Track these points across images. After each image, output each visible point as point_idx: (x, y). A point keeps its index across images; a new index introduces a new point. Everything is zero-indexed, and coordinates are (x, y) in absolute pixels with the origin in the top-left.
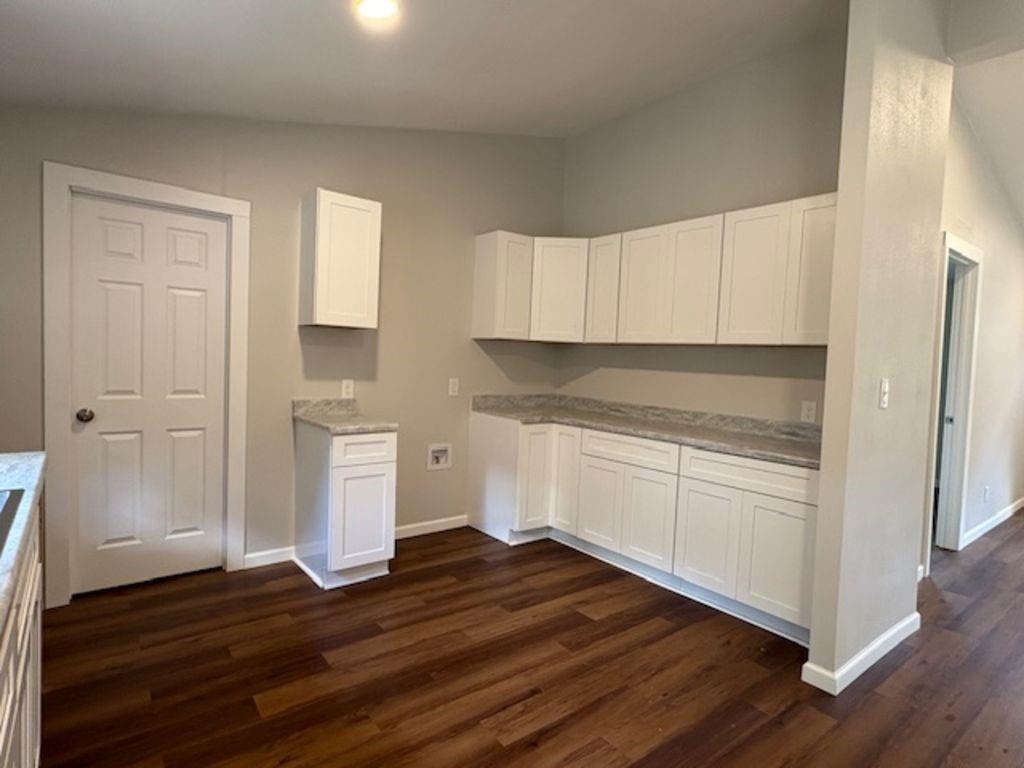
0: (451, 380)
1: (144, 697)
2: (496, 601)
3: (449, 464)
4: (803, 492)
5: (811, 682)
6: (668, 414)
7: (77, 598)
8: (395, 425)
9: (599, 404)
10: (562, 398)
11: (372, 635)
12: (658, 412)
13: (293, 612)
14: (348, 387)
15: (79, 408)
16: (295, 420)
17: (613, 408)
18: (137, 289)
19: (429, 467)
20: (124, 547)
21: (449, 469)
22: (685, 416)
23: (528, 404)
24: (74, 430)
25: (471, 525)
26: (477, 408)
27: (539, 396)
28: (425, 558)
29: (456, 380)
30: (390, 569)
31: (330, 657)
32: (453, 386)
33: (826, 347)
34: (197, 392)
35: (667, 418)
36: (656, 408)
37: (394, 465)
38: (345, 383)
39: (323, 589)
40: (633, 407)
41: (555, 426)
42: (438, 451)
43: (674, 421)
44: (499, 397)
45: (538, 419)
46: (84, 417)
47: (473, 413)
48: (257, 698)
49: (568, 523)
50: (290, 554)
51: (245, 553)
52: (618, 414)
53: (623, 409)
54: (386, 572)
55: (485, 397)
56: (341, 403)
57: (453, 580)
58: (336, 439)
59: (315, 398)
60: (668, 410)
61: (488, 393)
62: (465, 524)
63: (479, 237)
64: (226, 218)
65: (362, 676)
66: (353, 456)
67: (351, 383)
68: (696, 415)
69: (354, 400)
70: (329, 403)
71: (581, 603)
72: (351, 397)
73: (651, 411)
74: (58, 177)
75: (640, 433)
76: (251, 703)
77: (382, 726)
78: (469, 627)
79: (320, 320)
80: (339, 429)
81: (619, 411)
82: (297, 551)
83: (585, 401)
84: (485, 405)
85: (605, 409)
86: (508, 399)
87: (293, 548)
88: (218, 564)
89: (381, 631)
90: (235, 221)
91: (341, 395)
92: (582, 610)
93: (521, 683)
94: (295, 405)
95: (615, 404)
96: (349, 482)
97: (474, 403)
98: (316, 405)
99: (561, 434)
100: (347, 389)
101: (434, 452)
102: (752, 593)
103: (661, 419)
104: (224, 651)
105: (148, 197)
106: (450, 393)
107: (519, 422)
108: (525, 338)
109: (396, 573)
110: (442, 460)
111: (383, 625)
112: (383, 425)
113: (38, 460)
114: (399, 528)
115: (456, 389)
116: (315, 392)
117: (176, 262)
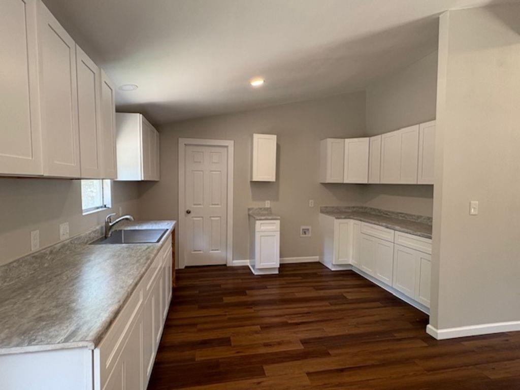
0: (310, 201)
1: (197, 292)
2: (312, 286)
3: (310, 235)
4: (431, 249)
5: (429, 333)
6: (406, 216)
7: (186, 267)
8: (279, 217)
9: (379, 211)
10: (366, 208)
11: (264, 289)
12: (403, 215)
13: (242, 279)
14: (268, 203)
15: (187, 210)
16: (249, 215)
17: (385, 213)
18: (202, 172)
19: (302, 236)
20: (198, 254)
21: (310, 237)
22: (413, 217)
23: (347, 210)
24: (186, 216)
25: (320, 261)
26: (322, 212)
27: (354, 207)
28: (295, 270)
29: (313, 201)
30: (279, 271)
31: (248, 292)
32: (311, 203)
33: (432, 186)
34: (218, 205)
35: (406, 218)
36: (402, 213)
37: (279, 232)
38: (267, 202)
39: (254, 274)
40: (393, 213)
41: (352, 220)
42: (305, 229)
43: (409, 219)
44: (333, 207)
45: (343, 217)
46: (188, 212)
47: (320, 214)
48: (224, 298)
49: (356, 263)
50: (247, 262)
51: (233, 260)
52: (387, 216)
53: (389, 214)
54: (277, 272)
55: (327, 207)
56: (266, 209)
57: (301, 278)
58: (257, 222)
59: (256, 207)
60: (406, 214)
61: (328, 205)
62: (317, 260)
63: (322, 141)
64: (227, 147)
65: (255, 298)
66: (263, 228)
67: (269, 202)
68: (419, 217)
69: (270, 208)
70: (261, 209)
71: (348, 292)
72: (269, 206)
73: (400, 215)
74: (182, 141)
75: (381, 224)
76: (222, 299)
77: (254, 310)
78: (297, 292)
79: (254, 179)
80: (258, 218)
81: (387, 214)
82: (250, 262)
83: (374, 210)
84: (327, 211)
85: (382, 214)
86: (337, 208)
87: (248, 261)
88: (224, 263)
89: (267, 288)
90: (229, 148)
91: (265, 205)
92: (344, 294)
93: (306, 310)
94: (249, 209)
95: (386, 211)
96: (262, 237)
97: (321, 210)
98: (256, 209)
99: (354, 224)
100: (268, 204)
101: (303, 229)
102: (420, 297)
103: (404, 218)
104: (219, 285)
105: (204, 144)
106: (310, 205)
107: (334, 218)
108: (341, 182)
109: (281, 273)
110: (307, 233)
111: (268, 287)
112: (274, 217)
113: (174, 223)
114: (282, 259)
115: (313, 204)
116: (256, 205)
117: (213, 163)
